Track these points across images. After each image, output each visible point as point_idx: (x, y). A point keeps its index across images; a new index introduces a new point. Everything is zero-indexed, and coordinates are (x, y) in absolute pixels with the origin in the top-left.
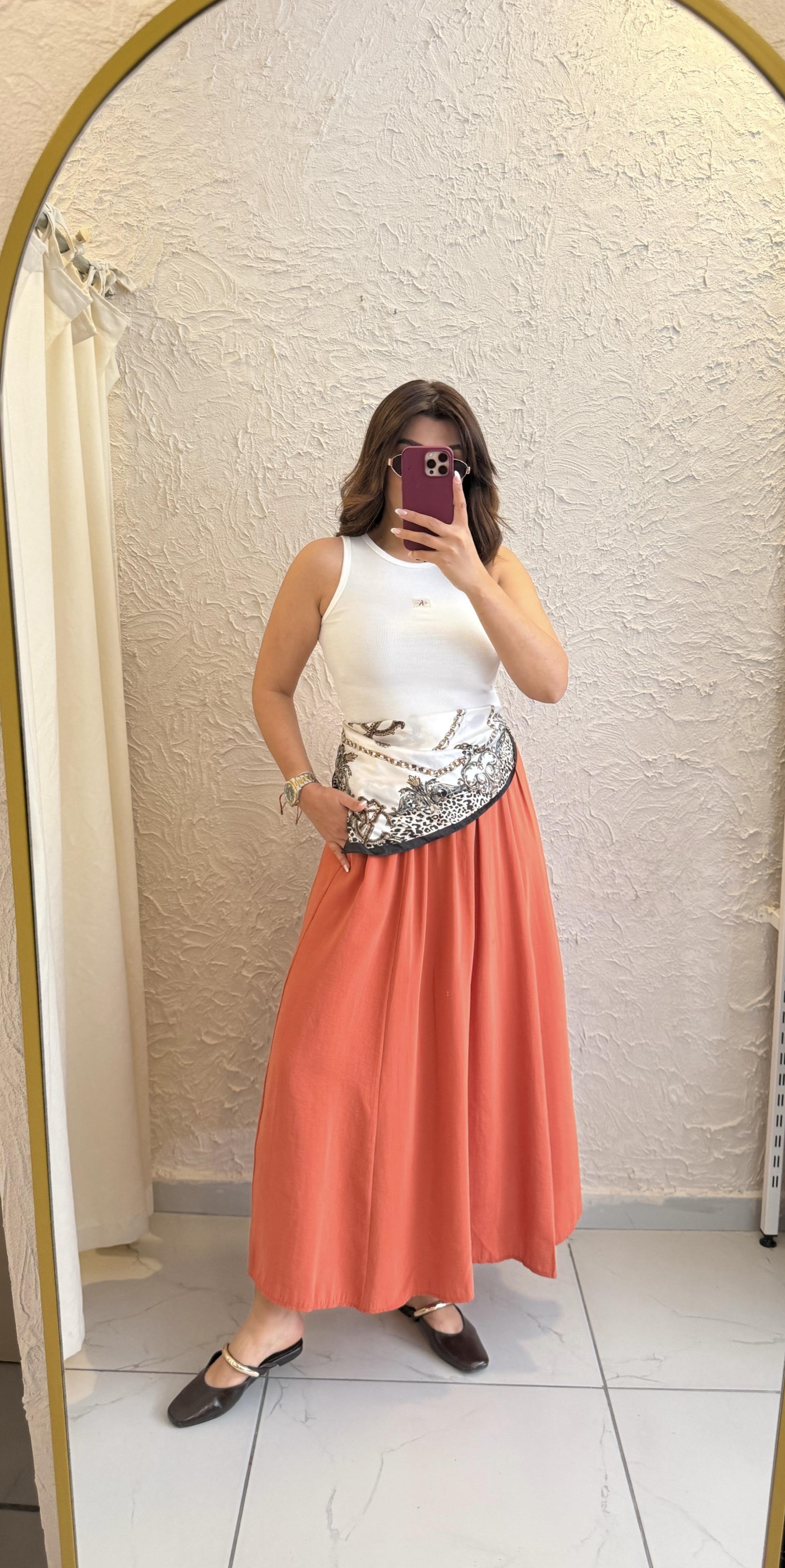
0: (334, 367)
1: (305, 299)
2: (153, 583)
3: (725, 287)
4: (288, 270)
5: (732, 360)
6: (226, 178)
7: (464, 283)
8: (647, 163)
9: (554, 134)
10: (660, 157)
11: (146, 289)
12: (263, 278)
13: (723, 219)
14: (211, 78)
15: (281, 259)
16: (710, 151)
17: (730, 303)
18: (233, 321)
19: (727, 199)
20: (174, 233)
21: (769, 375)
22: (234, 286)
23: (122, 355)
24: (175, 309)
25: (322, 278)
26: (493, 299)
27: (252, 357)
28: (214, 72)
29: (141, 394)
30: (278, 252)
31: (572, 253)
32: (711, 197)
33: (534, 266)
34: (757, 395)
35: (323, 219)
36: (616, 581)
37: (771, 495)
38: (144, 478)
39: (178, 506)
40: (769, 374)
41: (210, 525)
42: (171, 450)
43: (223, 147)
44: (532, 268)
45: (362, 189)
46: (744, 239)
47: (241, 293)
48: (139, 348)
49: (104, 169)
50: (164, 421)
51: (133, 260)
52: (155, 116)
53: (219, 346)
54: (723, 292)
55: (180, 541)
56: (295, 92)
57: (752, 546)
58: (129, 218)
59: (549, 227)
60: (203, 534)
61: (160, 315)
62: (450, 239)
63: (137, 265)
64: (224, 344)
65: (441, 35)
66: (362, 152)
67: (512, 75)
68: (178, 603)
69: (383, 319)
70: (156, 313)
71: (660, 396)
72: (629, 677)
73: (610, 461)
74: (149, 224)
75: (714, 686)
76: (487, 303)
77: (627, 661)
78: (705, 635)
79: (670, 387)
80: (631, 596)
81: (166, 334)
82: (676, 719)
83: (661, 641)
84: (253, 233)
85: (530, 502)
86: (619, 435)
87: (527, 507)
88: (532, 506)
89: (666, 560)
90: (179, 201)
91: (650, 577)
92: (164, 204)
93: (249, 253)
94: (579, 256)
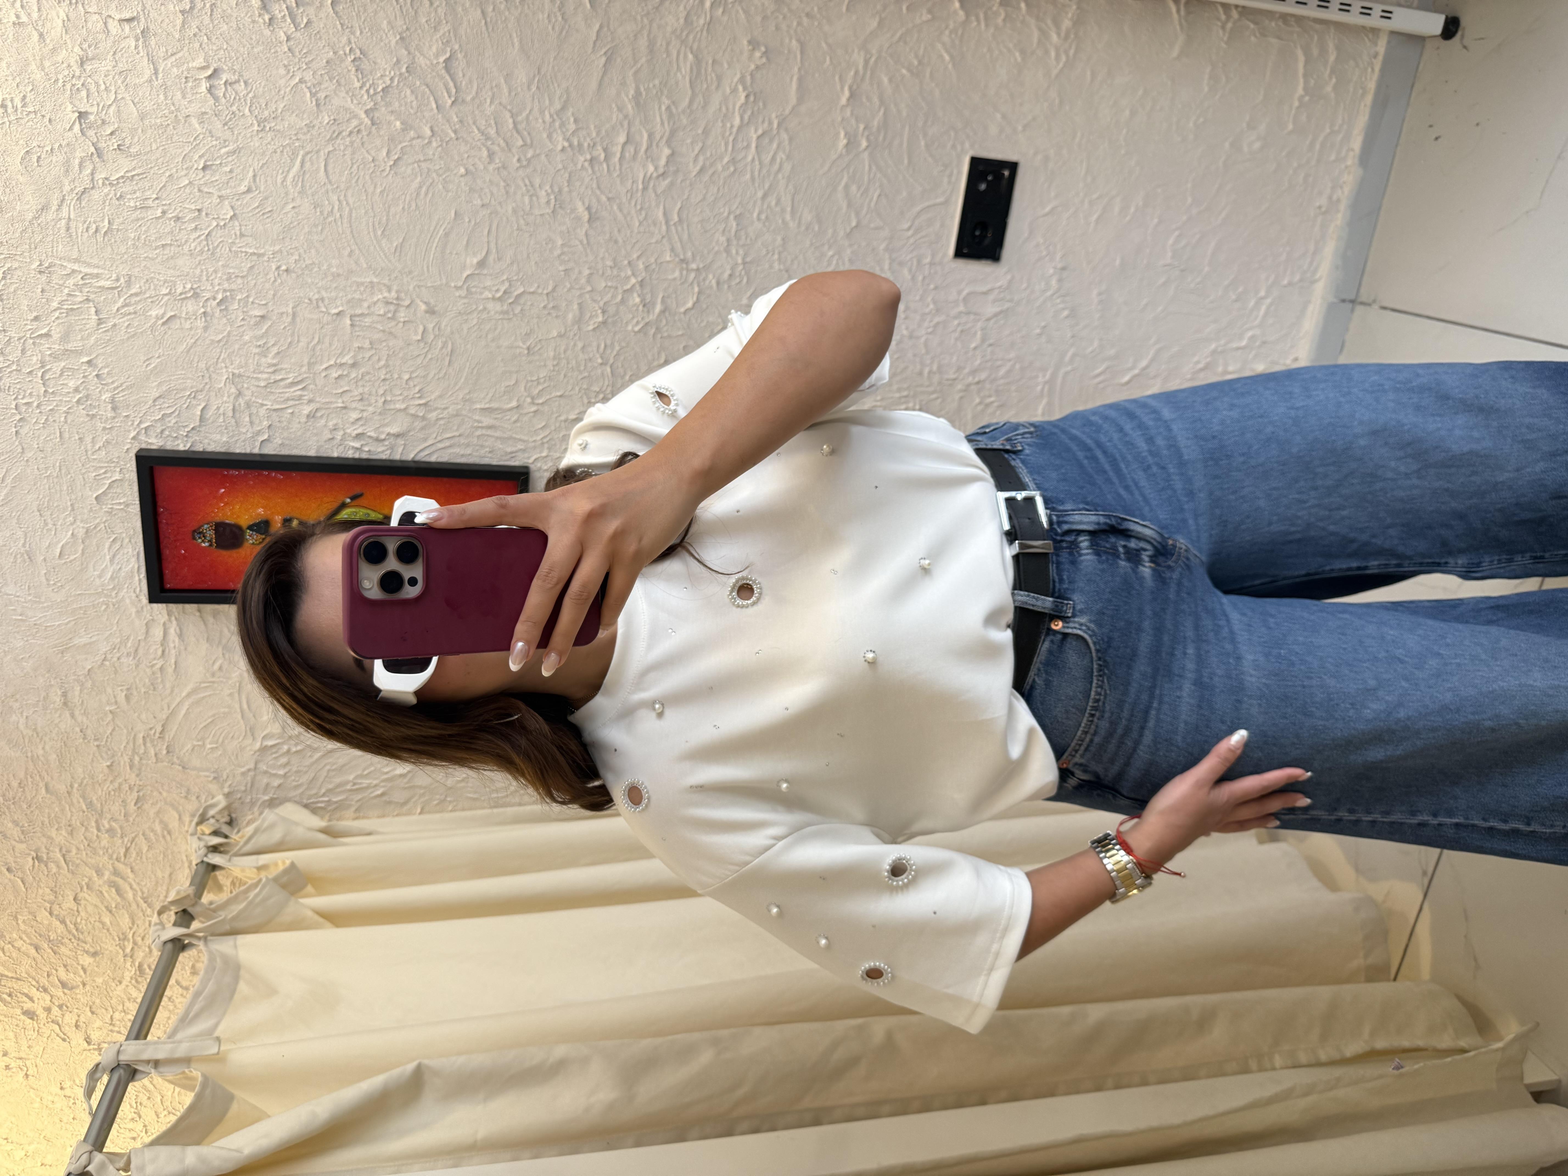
6: (59, 693)
7: (169, 391)
11: (219, 781)
12: (190, 649)
20: (142, 751)
22: (204, 682)
24: (242, 749)
26: (188, 351)
31: (106, 233)
33: (133, 291)
35: (100, 577)
36: (598, 187)
44: (136, 294)
45: (50, 526)
47: (213, 675)
51: (183, 796)
58: (129, 801)
59: (70, 266)
61: (252, 766)
63: (188, 791)
70: (249, 770)
71: (322, 108)
72: (732, 169)
73: (424, 189)
74: (133, 779)
75: (754, 44)
76: (196, 360)
77: (710, 172)
78: (682, 56)
79: (306, 90)
80: (621, 164)
81: (276, 758)
82: (793, 100)
83: (685, 121)
84: (130, 661)
85: (485, 309)
86: (385, 174)
87: (492, 313)
88: (490, 305)
89: (571, 110)
90: (98, 746)
91: (594, 135)
92: (104, 764)
93: (158, 667)
94: (109, 223)
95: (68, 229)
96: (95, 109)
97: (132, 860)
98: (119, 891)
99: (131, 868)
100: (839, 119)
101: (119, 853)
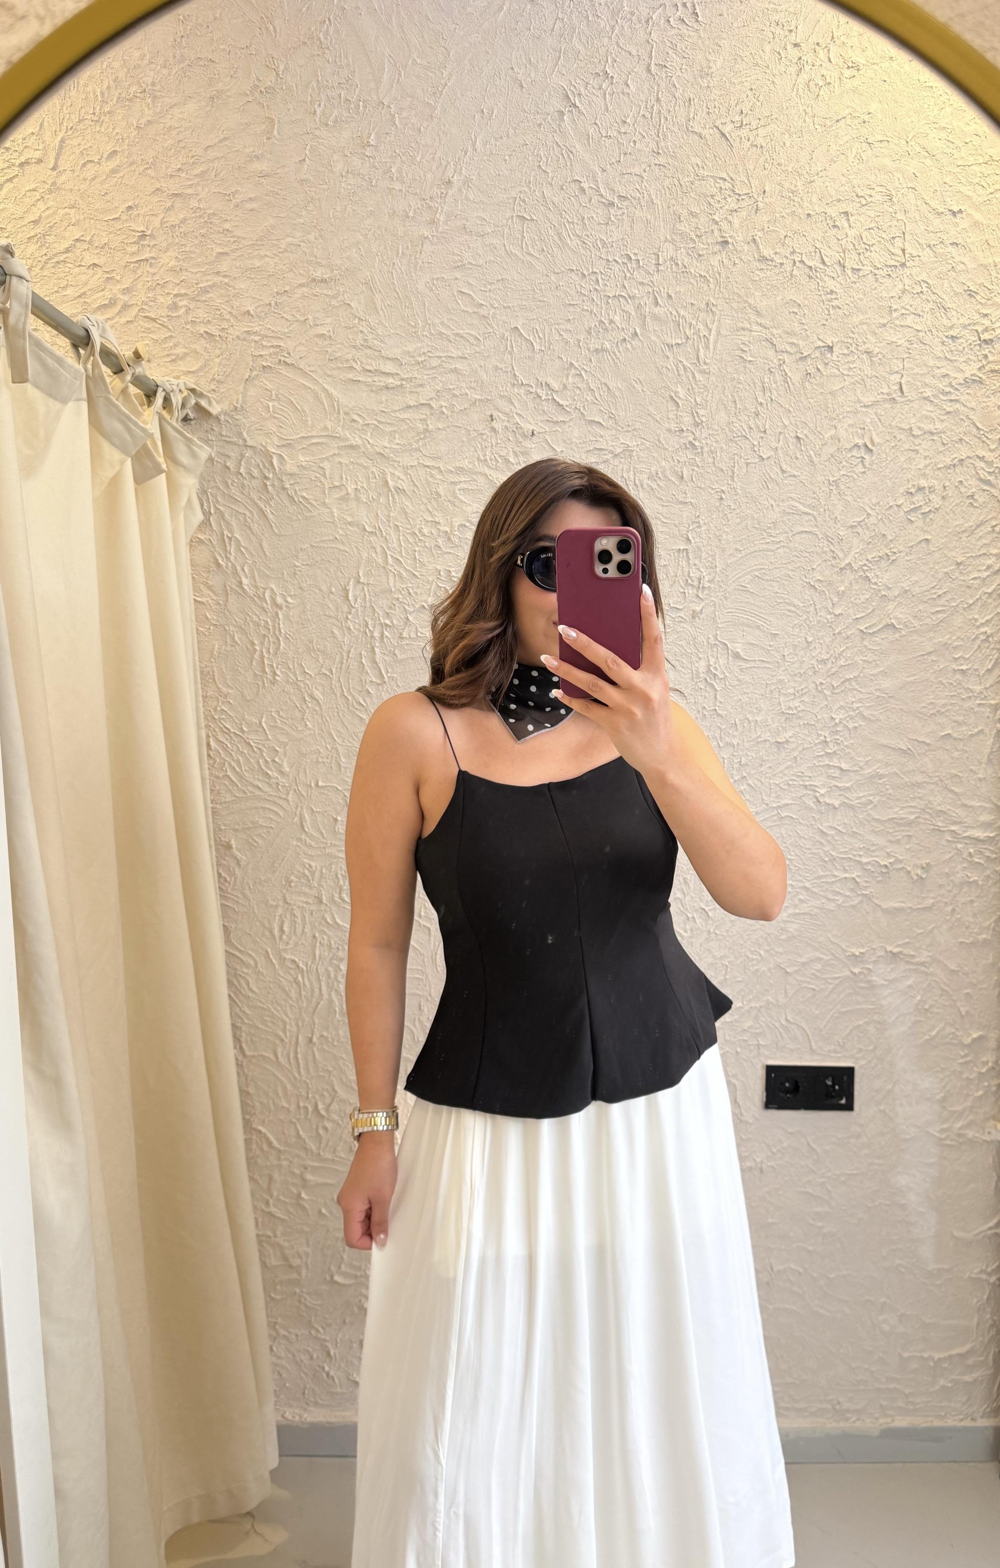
0: (462, 501)
1: (424, 419)
2: (251, 763)
3: (925, 395)
4: (402, 385)
5: (936, 483)
6: (325, 276)
7: (614, 396)
8: (829, 250)
9: (716, 218)
10: (843, 242)
11: (232, 411)
12: (373, 395)
13: (921, 314)
14: (304, 160)
15: (394, 371)
16: (904, 234)
17: (932, 415)
18: (338, 448)
19: (925, 289)
20: (264, 343)
21: (981, 500)
22: (338, 405)
23: (205, 492)
24: (268, 435)
25: (444, 394)
26: (649, 415)
27: (362, 491)
28: (307, 152)
29: (230, 539)
30: (390, 363)
31: (742, 358)
32: (907, 288)
33: (697, 375)
34: (966, 525)
35: (442, 323)
36: (804, 749)
37: (987, 645)
38: (236, 639)
39: (278, 672)
40: (981, 498)
41: (318, 694)
42: (268, 606)
43: (320, 240)
44: (694, 377)
45: (489, 287)
46: (947, 337)
47: (346, 414)
48: (227, 483)
49: (178, 269)
50: (259, 570)
51: (215, 376)
52: (237, 206)
53: (322, 478)
54: (923, 400)
55: (281, 714)
56: (404, 175)
57: (967, 705)
58: (209, 327)
59: (714, 328)
60: (310, 705)
61: (250, 442)
62: (594, 344)
63: (220, 382)
64: (328, 476)
65: (578, 104)
66: (487, 243)
67: (665, 150)
68: (282, 786)
69: (518, 442)
70: (245, 440)
71: (850, 530)
72: (826, 859)
73: (794, 609)
74: (235, 332)
75: (926, 868)
76: (642, 421)
77: (823, 841)
78: (912, 810)
79: (863, 518)
80: (823, 766)
81: (258, 465)
82: (885, 906)
83: (861, 817)
84: (359, 341)
85: (700, 659)
86: (803, 578)
87: (697, 665)
88: (703, 663)
89: (864, 724)
90: (269, 304)
91: (846, 743)
92: (251, 309)
93: (354, 365)
94: (750, 361)
96: (835, 358)
97: (141, 323)
98: (105, 306)
100: (874, 947)
101: (149, 312)
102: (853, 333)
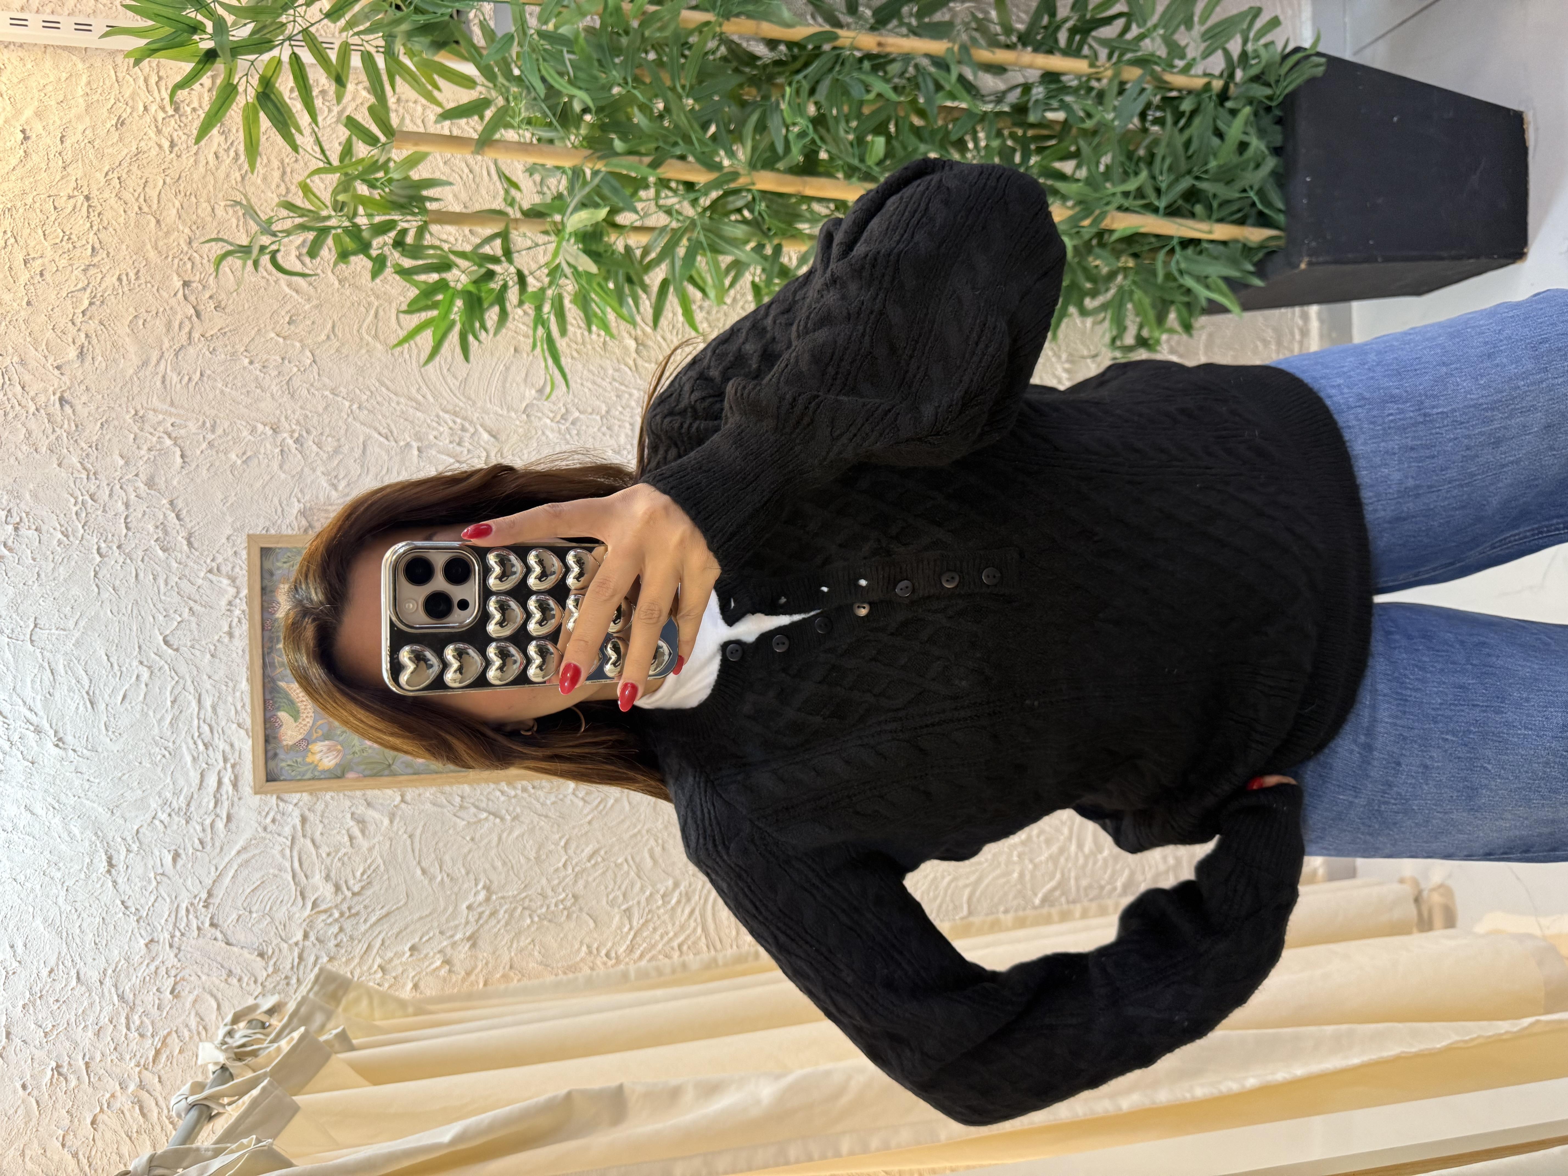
3: (239, 179)
6: (104, 857)
7: (243, 527)
8: (69, 283)
10: (60, 265)
13: (144, 179)
15: (215, 776)
16: (50, 196)
17: (261, 172)
18: (304, 837)
19: (116, 175)
20: (184, 925)
22: (256, 839)
24: (291, 917)
27: (353, 809)
30: (206, 782)
31: (197, 383)
32: (113, 195)
35: (159, 723)
41: (588, 851)
42: (485, 908)
45: (116, 670)
47: (265, 829)
49: (97, 1027)
50: (446, 920)
51: (223, 978)
53: (340, 854)
54: (246, 182)
55: (607, 889)
58: (164, 988)
60: (597, 859)
61: (299, 936)
63: (230, 973)
64: (337, 848)
74: (172, 960)
87: (551, 437)
90: (138, 921)
92: (142, 942)
93: (208, 822)
94: (202, 375)
95: (163, 382)
98: (142, 1110)
99: (160, 1078)
101: (147, 1058)
102: (166, 257)
